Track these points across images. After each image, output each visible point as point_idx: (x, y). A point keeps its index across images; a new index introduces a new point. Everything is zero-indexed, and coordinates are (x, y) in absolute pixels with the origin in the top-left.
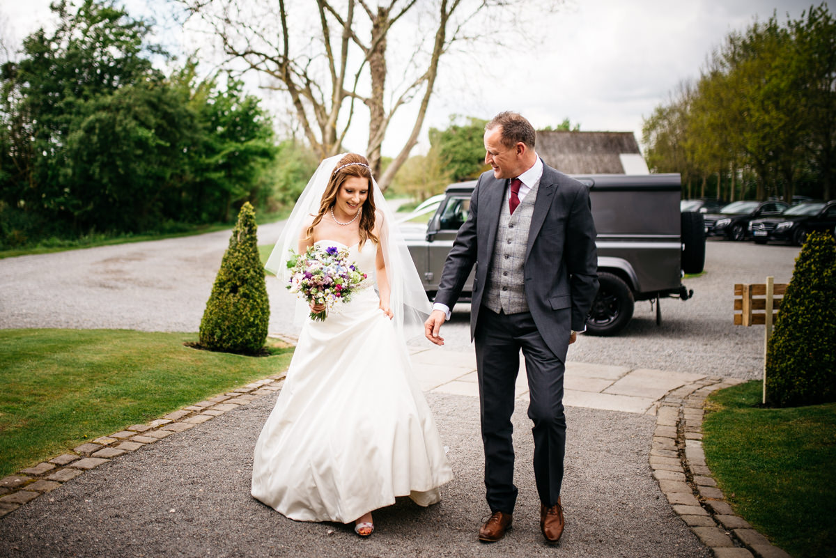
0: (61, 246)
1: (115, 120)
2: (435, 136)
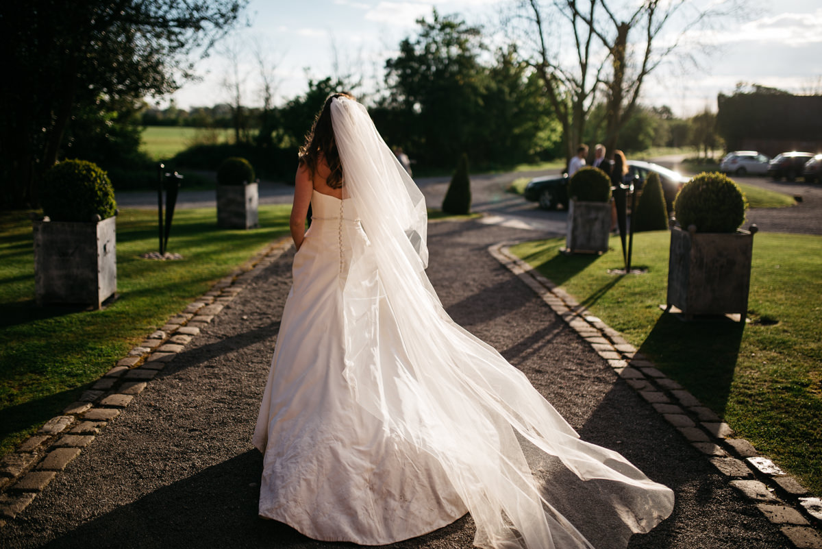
2: (723, 101)
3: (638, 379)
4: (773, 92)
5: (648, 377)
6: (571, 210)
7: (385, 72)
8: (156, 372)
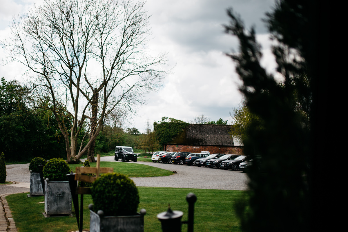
2: (156, 126)
4: (179, 122)
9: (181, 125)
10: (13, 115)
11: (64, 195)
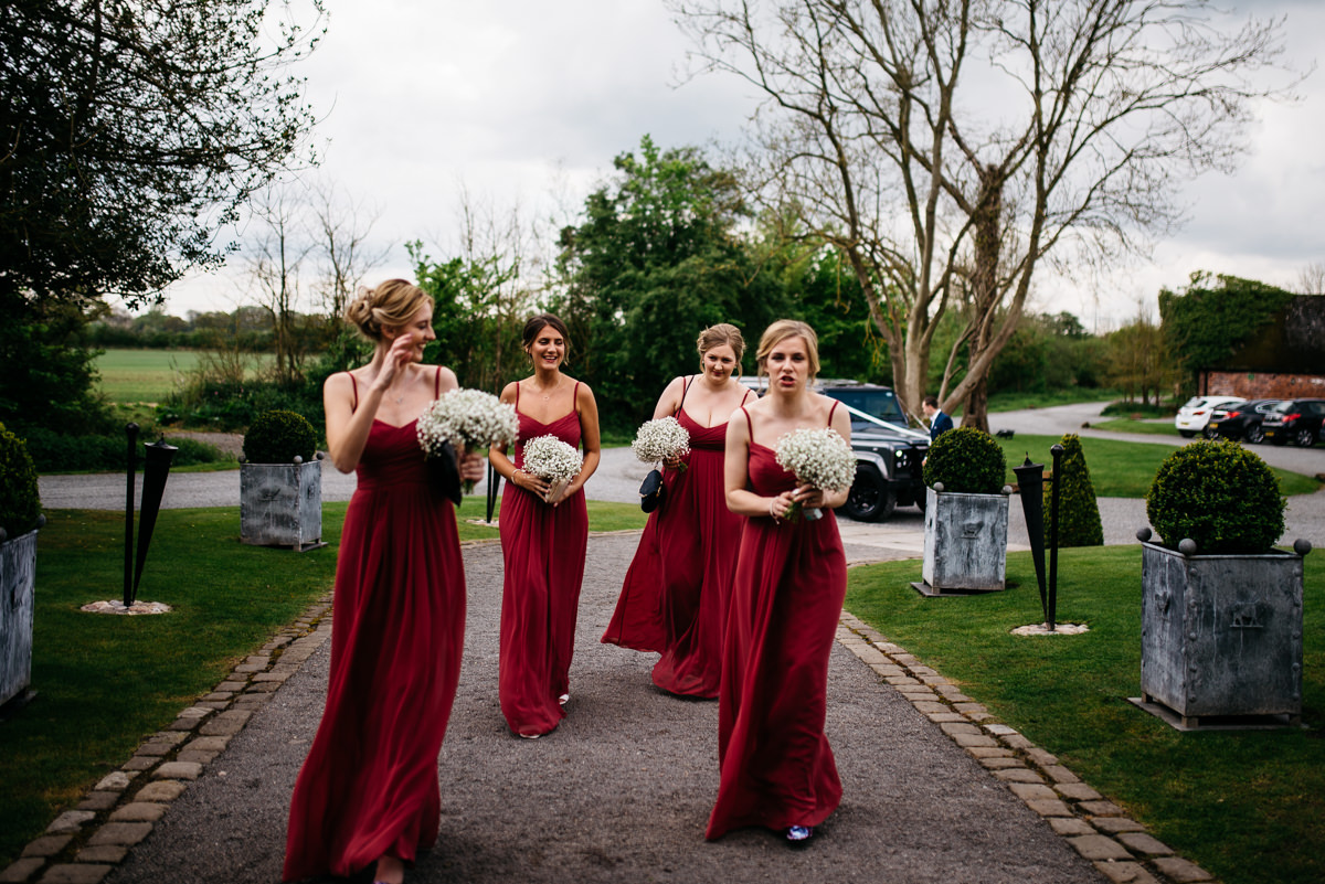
0: (613, 442)
1: (676, 297)
2: (1169, 303)
3: (1118, 860)
4: (1254, 288)
5: (1137, 855)
6: (931, 509)
7: (558, 252)
8: (107, 868)
9: (1266, 300)
10: (694, 265)
11: (1265, 624)
